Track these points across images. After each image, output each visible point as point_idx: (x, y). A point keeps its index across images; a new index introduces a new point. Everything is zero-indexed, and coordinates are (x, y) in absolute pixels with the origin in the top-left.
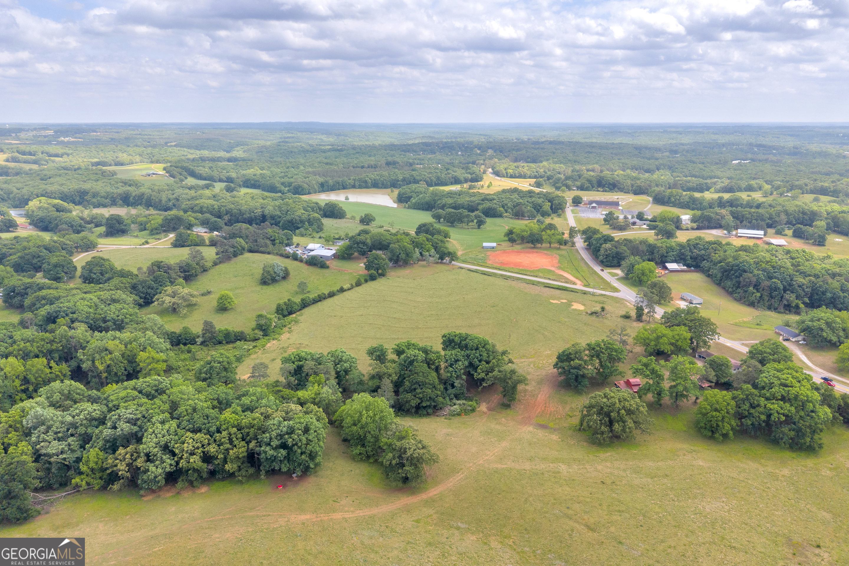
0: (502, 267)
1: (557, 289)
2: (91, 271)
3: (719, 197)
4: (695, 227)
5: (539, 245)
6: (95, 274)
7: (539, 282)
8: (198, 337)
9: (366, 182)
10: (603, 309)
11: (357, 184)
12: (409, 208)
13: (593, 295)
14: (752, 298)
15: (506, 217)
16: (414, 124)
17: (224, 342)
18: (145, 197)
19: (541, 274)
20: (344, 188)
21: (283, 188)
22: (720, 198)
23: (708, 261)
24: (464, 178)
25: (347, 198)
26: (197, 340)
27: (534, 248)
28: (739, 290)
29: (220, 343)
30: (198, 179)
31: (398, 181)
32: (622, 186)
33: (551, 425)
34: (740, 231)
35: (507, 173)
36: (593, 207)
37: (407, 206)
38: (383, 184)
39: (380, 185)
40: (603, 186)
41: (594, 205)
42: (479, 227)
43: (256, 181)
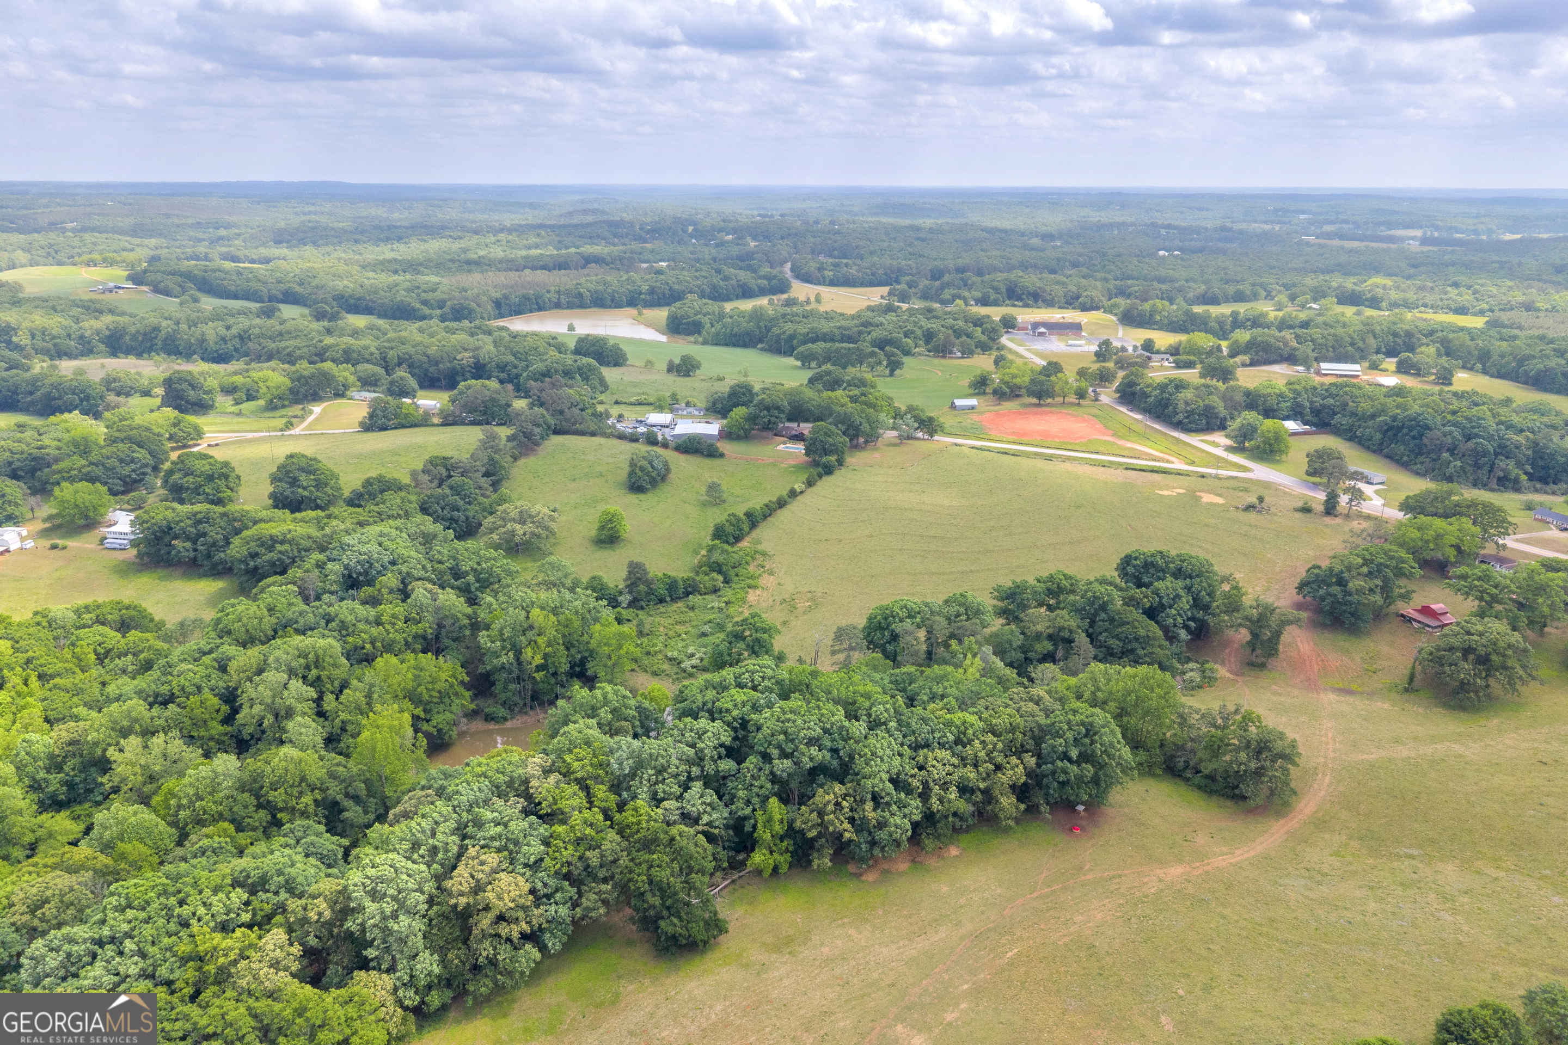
0: (1024, 440)
1: (1152, 471)
2: (294, 482)
3: (1233, 312)
4: (1248, 362)
5: (1050, 400)
6: (305, 488)
7: (1112, 463)
8: (621, 593)
9: (580, 295)
10: (1261, 499)
11: (564, 300)
12: (705, 343)
13: (1217, 477)
14: (1450, 470)
15: (920, 354)
16: (535, 186)
17: (668, 599)
18: (163, 334)
19: (1101, 449)
20: (540, 309)
21: (426, 311)
22: (1235, 314)
23: (1344, 416)
24: (759, 287)
25: (571, 328)
26: (620, 599)
27: (1039, 405)
28: (1421, 459)
29: (662, 601)
30: (221, 297)
31: (641, 293)
32: (1049, 297)
33: (1354, 687)
34: (1324, 365)
35: (824, 277)
36: (1041, 334)
37: (701, 339)
38: (613, 301)
39: (609, 303)
40: (1019, 298)
41: (1042, 330)
42: (891, 375)
43: (359, 299)
